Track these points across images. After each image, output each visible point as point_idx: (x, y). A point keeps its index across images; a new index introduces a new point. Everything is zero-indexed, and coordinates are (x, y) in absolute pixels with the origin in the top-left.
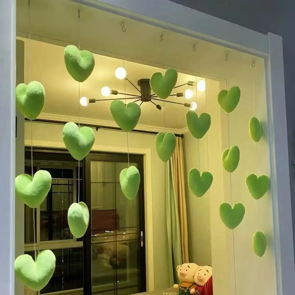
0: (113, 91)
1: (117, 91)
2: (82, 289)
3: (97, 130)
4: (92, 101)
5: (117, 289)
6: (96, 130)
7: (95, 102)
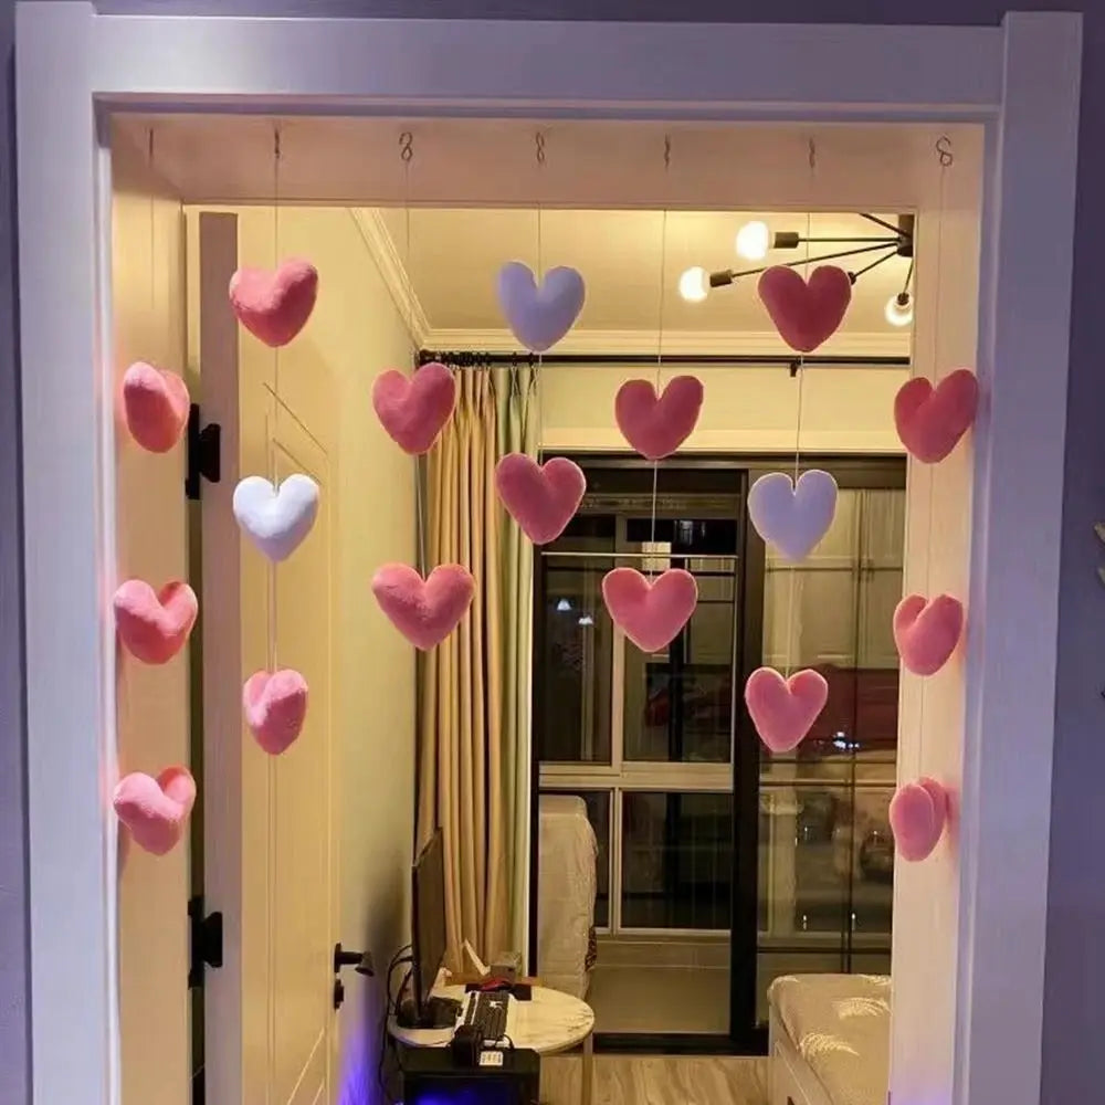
0: (778, 235)
1: (796, 235)
2: (727, 932)
3: (793, 374)
4: (719, 280)
5: (851, 951)
6: (788, 372)
7: (729, 282)
